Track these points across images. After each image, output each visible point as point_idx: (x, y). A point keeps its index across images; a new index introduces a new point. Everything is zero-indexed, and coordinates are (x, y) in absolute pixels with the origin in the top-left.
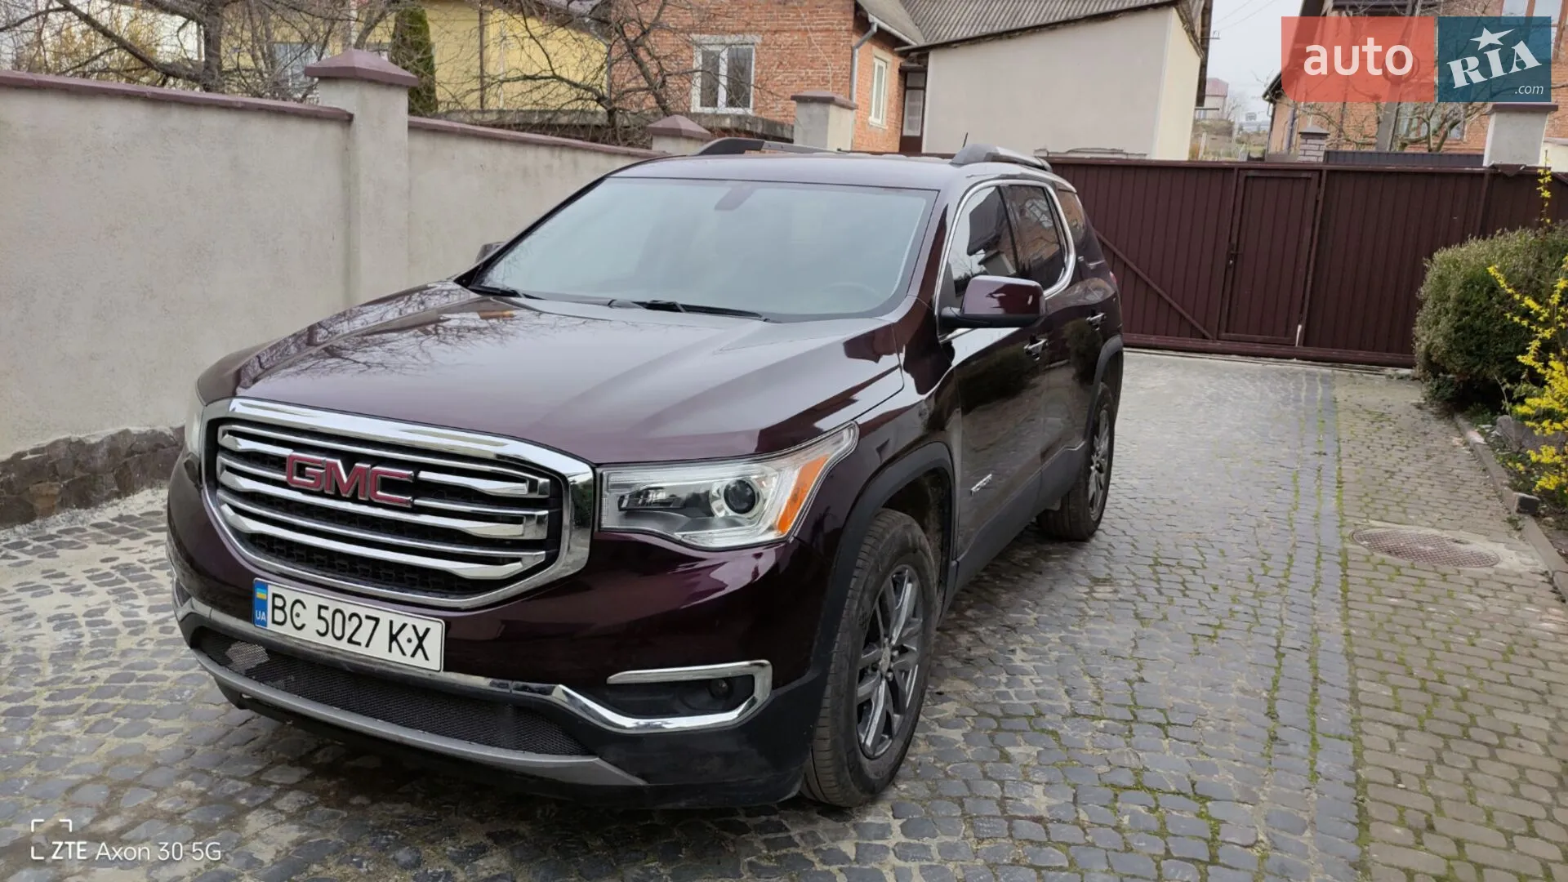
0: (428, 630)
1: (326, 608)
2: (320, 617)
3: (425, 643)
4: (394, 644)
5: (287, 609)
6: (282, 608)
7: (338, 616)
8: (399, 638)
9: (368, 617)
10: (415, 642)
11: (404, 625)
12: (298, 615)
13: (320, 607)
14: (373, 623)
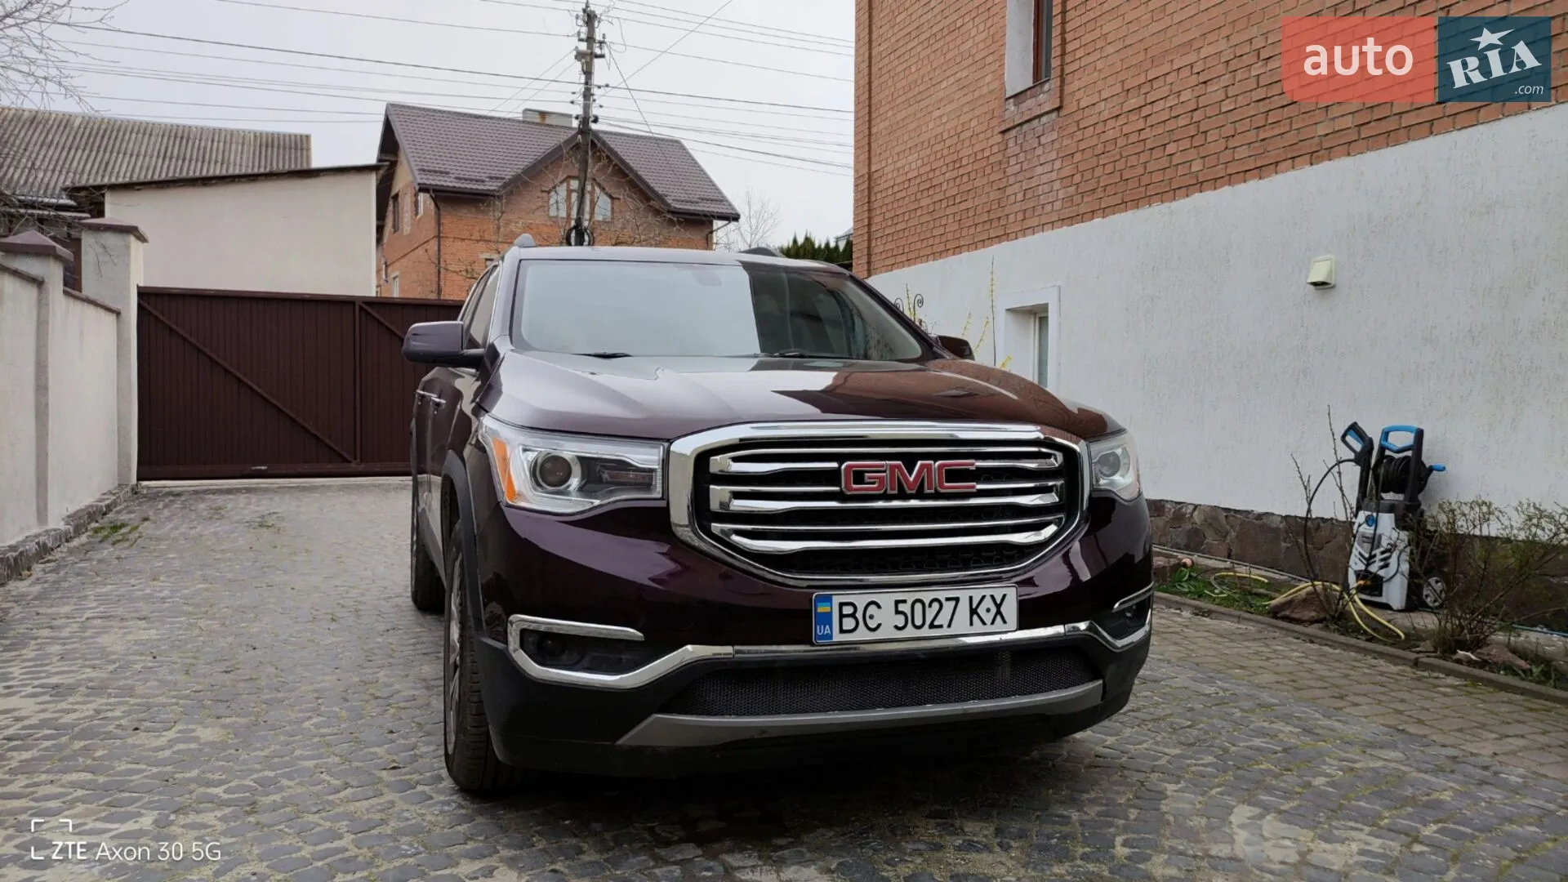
0: (1004, 596)
1: (904, 601)
2: (897, 612)
3: (1002, 609)
4: (975, 617)
5: (859, 615)
6: (853, 615)
7: (918, 606)
8: (979, 611)
9: (948, 599)
10: (994, 610)
11: (984, 597)
12: (871, 617)
13: (897, 602)
14: (953, 603)
